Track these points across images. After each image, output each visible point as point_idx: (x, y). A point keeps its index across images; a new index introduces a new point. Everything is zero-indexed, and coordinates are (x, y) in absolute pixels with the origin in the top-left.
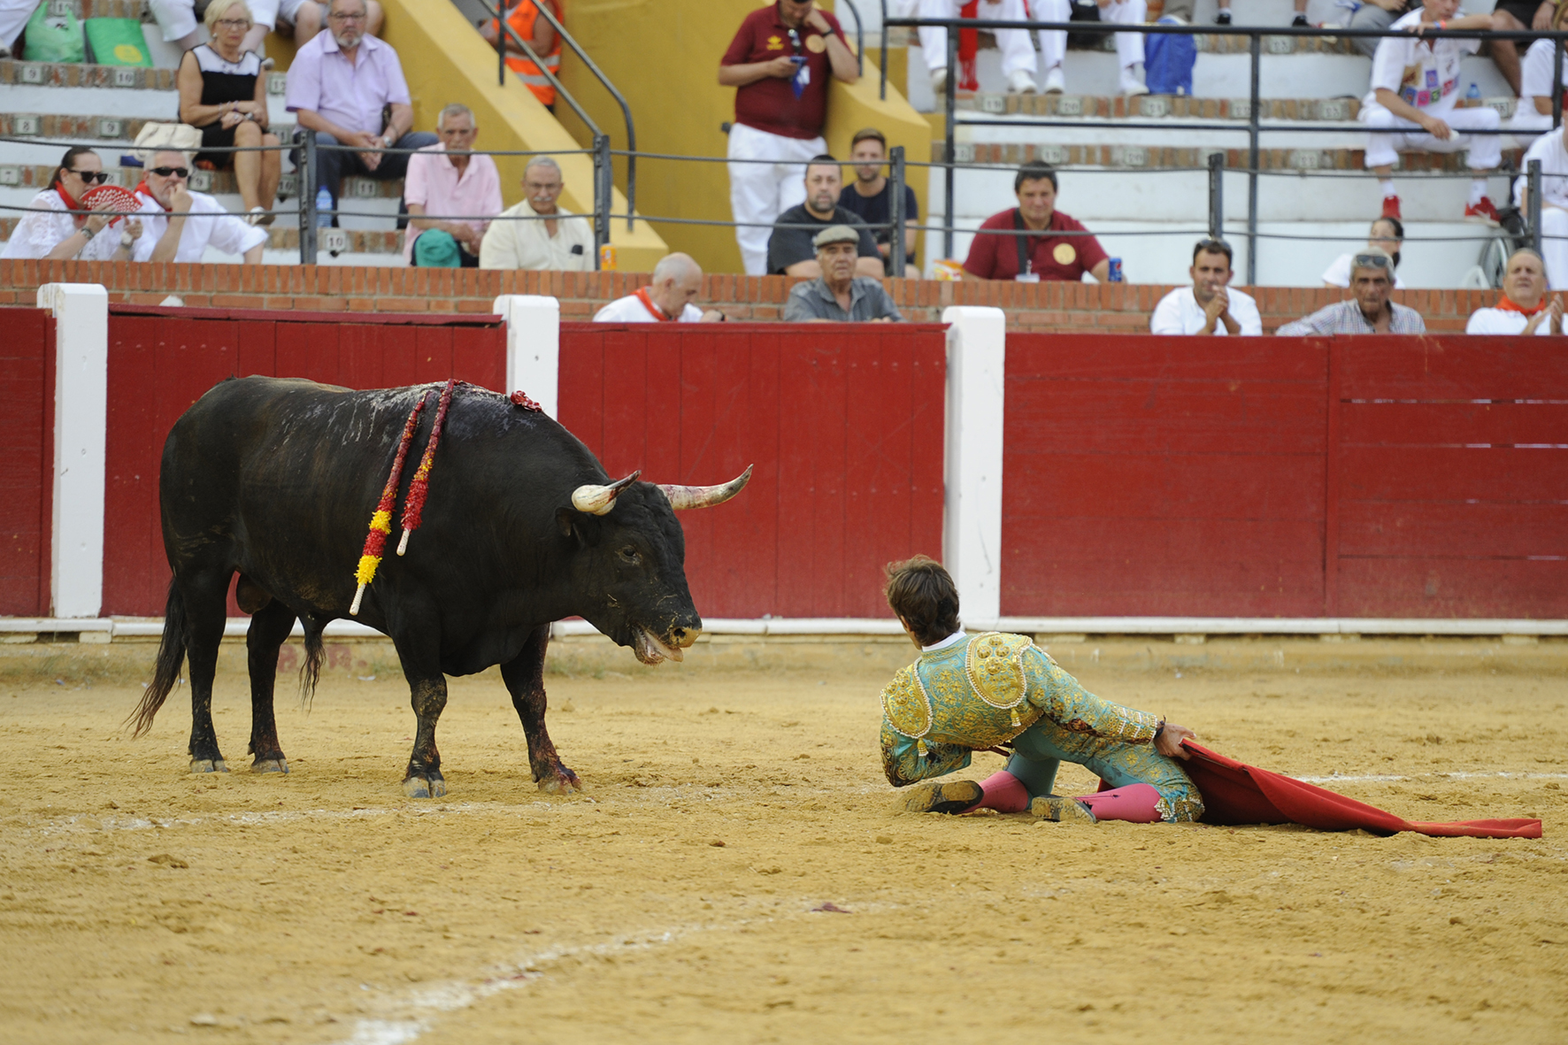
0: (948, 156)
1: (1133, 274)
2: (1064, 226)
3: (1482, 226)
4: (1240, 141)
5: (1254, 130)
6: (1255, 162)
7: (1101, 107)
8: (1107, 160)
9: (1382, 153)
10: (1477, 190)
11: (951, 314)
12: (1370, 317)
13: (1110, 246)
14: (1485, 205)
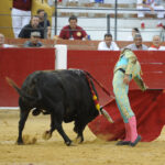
0: (55, 15)
1: (93, 38)
2: (79, 29)
3: (160, 29)
4: (113, 12)
5: (116, 10)
6: (116, 16)
7: (86, 5)
8: (87, 16)
9: (141, 15)
10: (159, 22)
11: (56, 46)
12: (138, 47)
13: (88, 33)
14: (161, 25)
